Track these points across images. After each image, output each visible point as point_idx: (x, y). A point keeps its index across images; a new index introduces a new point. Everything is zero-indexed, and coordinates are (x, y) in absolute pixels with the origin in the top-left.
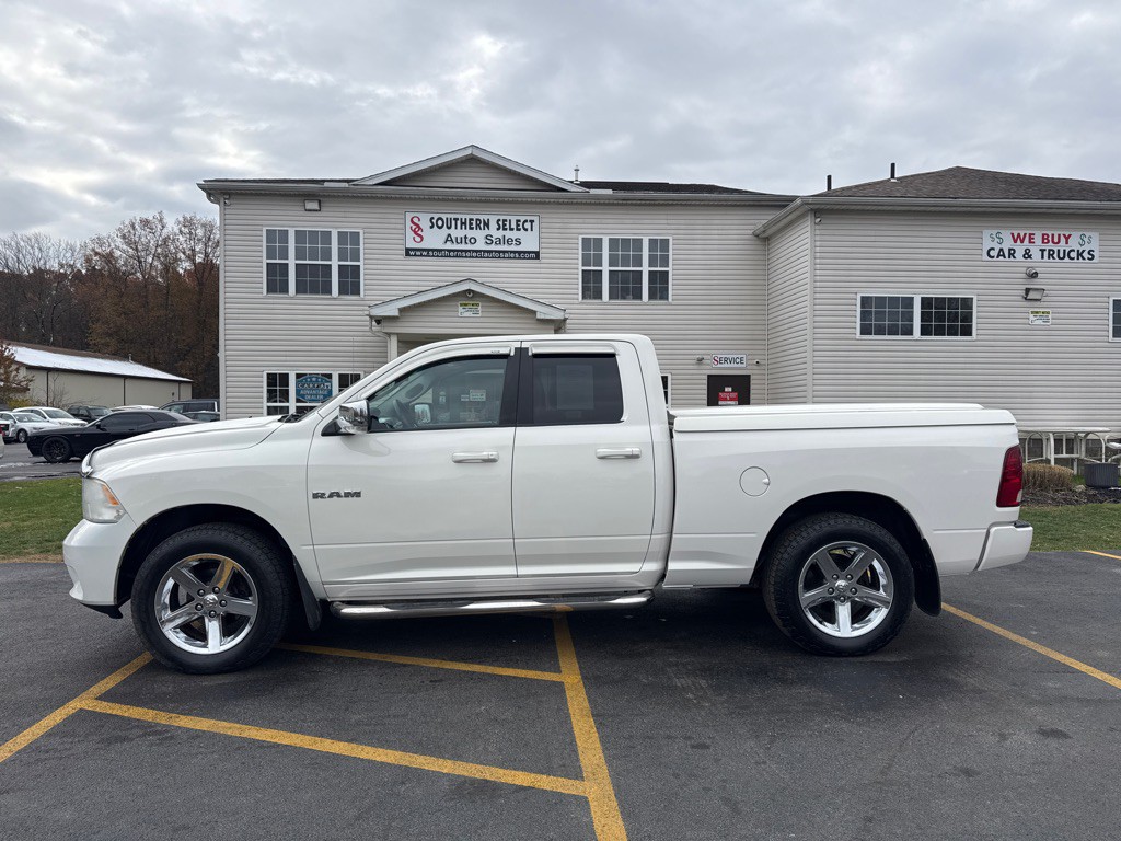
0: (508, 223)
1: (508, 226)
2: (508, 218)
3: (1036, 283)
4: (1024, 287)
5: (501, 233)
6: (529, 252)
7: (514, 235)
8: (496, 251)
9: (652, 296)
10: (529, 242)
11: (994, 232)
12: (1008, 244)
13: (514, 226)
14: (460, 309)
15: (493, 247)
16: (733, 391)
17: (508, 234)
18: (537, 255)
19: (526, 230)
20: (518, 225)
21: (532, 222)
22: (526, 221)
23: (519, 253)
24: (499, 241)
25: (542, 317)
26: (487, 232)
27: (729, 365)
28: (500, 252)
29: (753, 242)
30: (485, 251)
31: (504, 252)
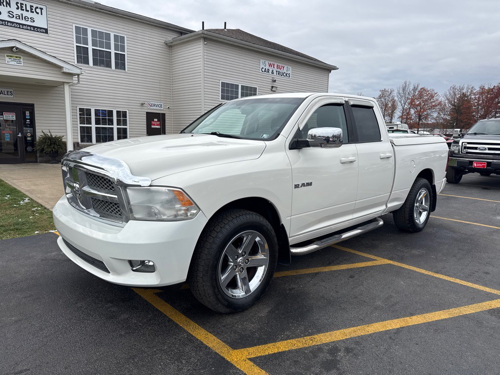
0: (24, 6)
1: (24, 8)
2: (24, 3)
3: (275, 84)
4: (272, 85)
5: (19, 12)
6: (41, 28)
7: (29, 15)
8: (17, 23)
9: (117, 67)
10: (40, 21)
11: (264, 61)
12: (267, 67)
13: (28, 8)
14: (7, 59)
15: (14, 20)
16: (158, 121)
17: (25, 14)
18: (46, 31)
19: (38, 13)
20: (31, 9)
21: (41, 9)
22: (37, 8)
23: (34, 27)
24: (18, 17)
25: (67, 71)
26: (8, 9)
27: (156, 108)
28: (20, 24)
29: (165, 47)
30: (8, 22)
31: (23, 25)
